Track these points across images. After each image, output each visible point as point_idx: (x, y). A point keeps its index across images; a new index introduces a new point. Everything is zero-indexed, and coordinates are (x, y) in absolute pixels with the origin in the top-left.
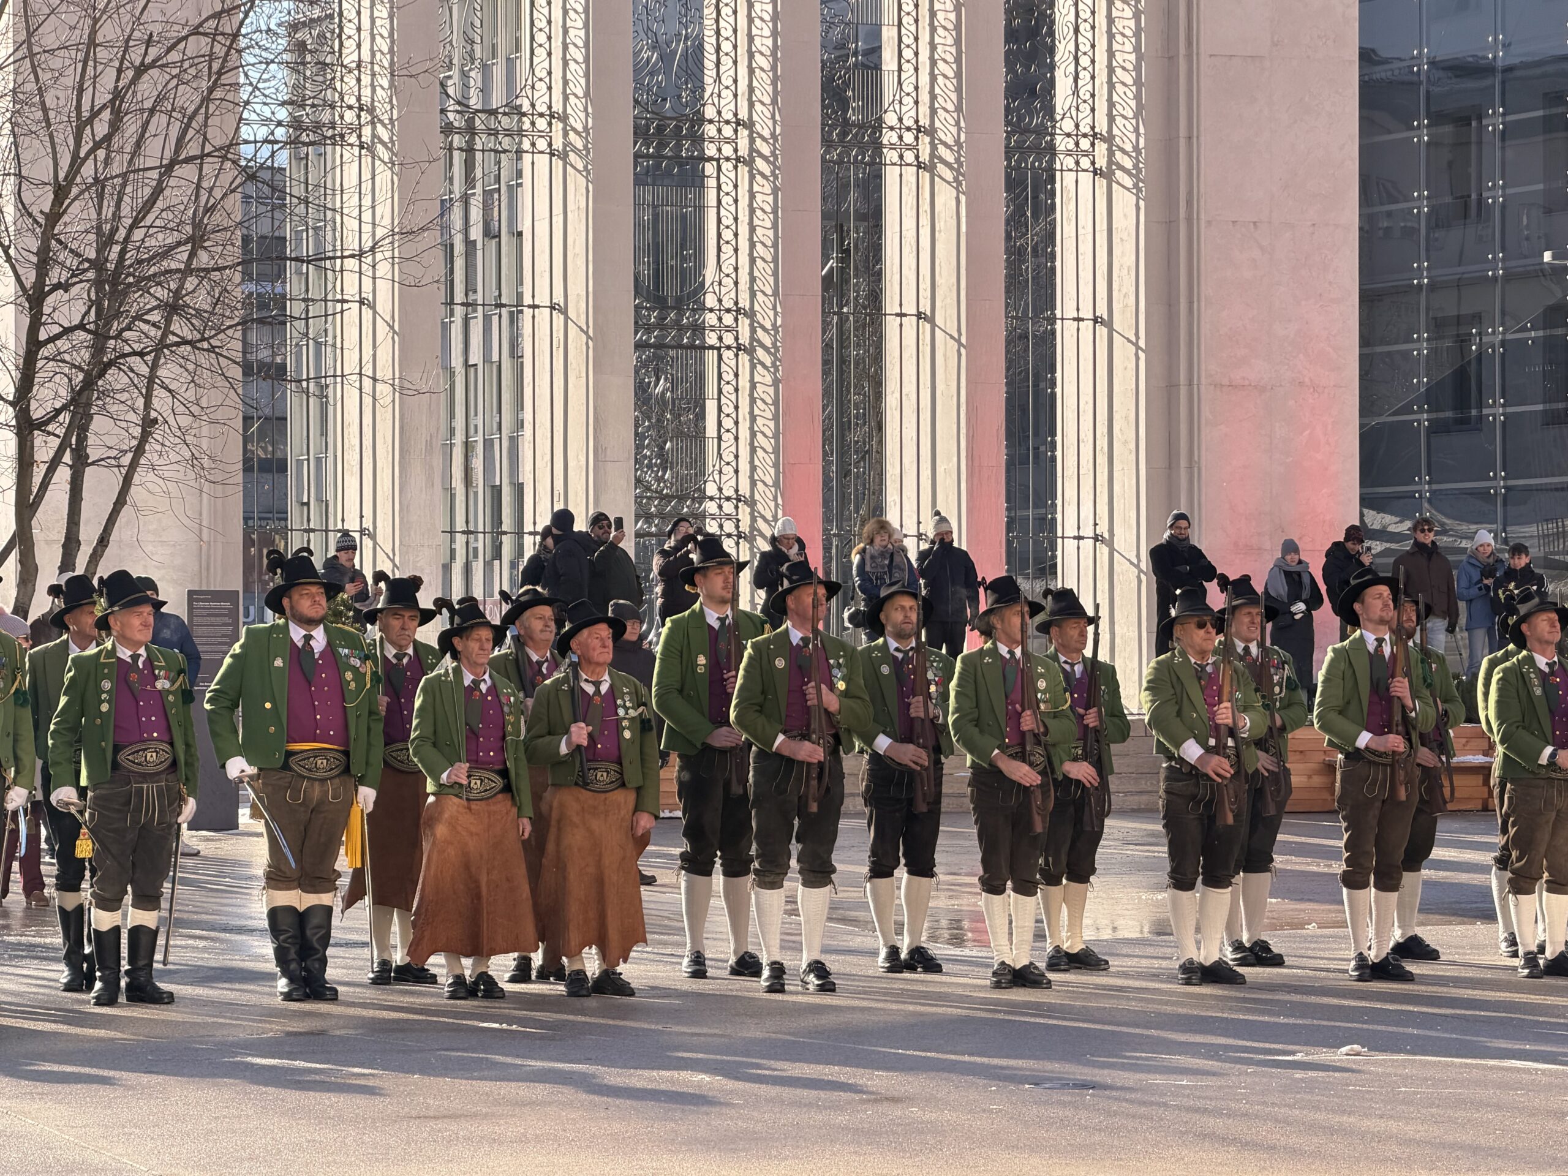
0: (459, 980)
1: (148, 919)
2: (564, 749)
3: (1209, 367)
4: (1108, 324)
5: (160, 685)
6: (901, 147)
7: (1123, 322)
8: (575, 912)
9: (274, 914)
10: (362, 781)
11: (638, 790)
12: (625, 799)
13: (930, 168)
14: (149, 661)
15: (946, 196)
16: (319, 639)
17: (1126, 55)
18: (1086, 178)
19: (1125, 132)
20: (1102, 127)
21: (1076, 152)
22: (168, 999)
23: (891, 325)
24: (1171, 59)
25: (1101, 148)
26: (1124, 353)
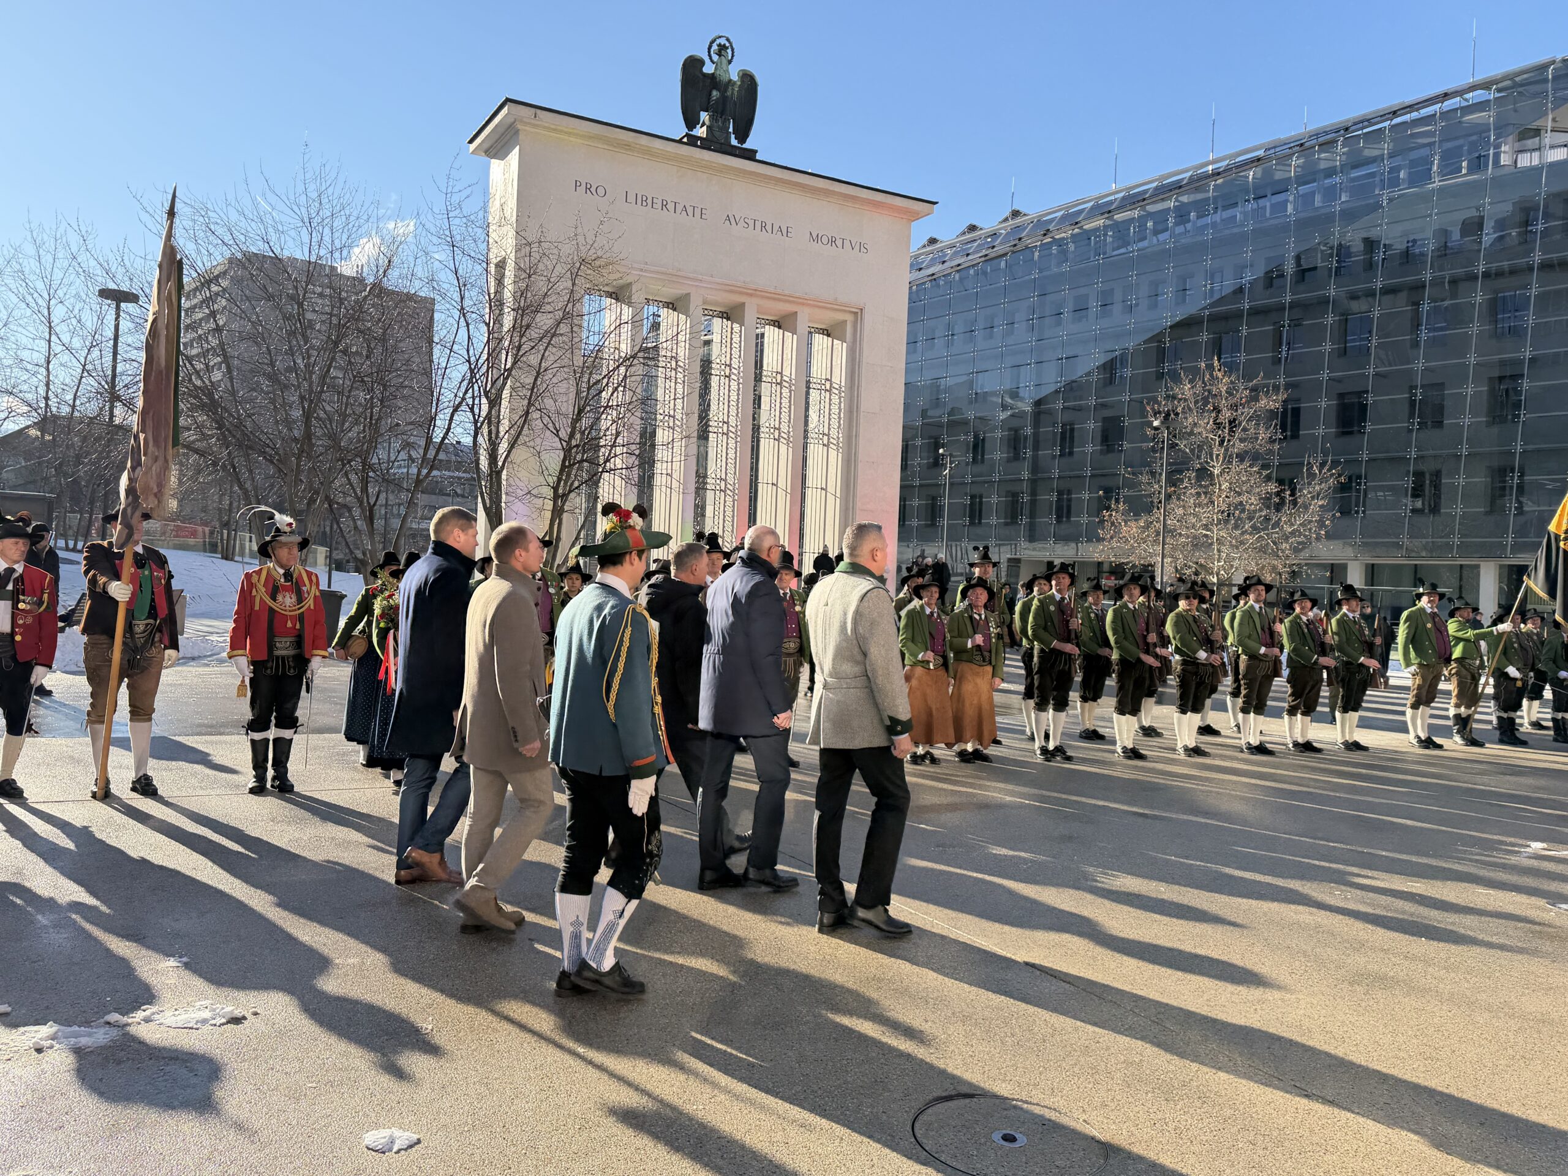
3: (859, 504)
4: (825, 489)
6: (768, 433)
7: (831, 489)
13: (778, 440)
15: (783, 448)
17: (835, 410)
18: (819, 446)
19: (834, 433)
20: (826, 431)
21: (816, 439)
23: (760, 485)
24: (850, 412)
25: (826, 438)
26: (831, 498)
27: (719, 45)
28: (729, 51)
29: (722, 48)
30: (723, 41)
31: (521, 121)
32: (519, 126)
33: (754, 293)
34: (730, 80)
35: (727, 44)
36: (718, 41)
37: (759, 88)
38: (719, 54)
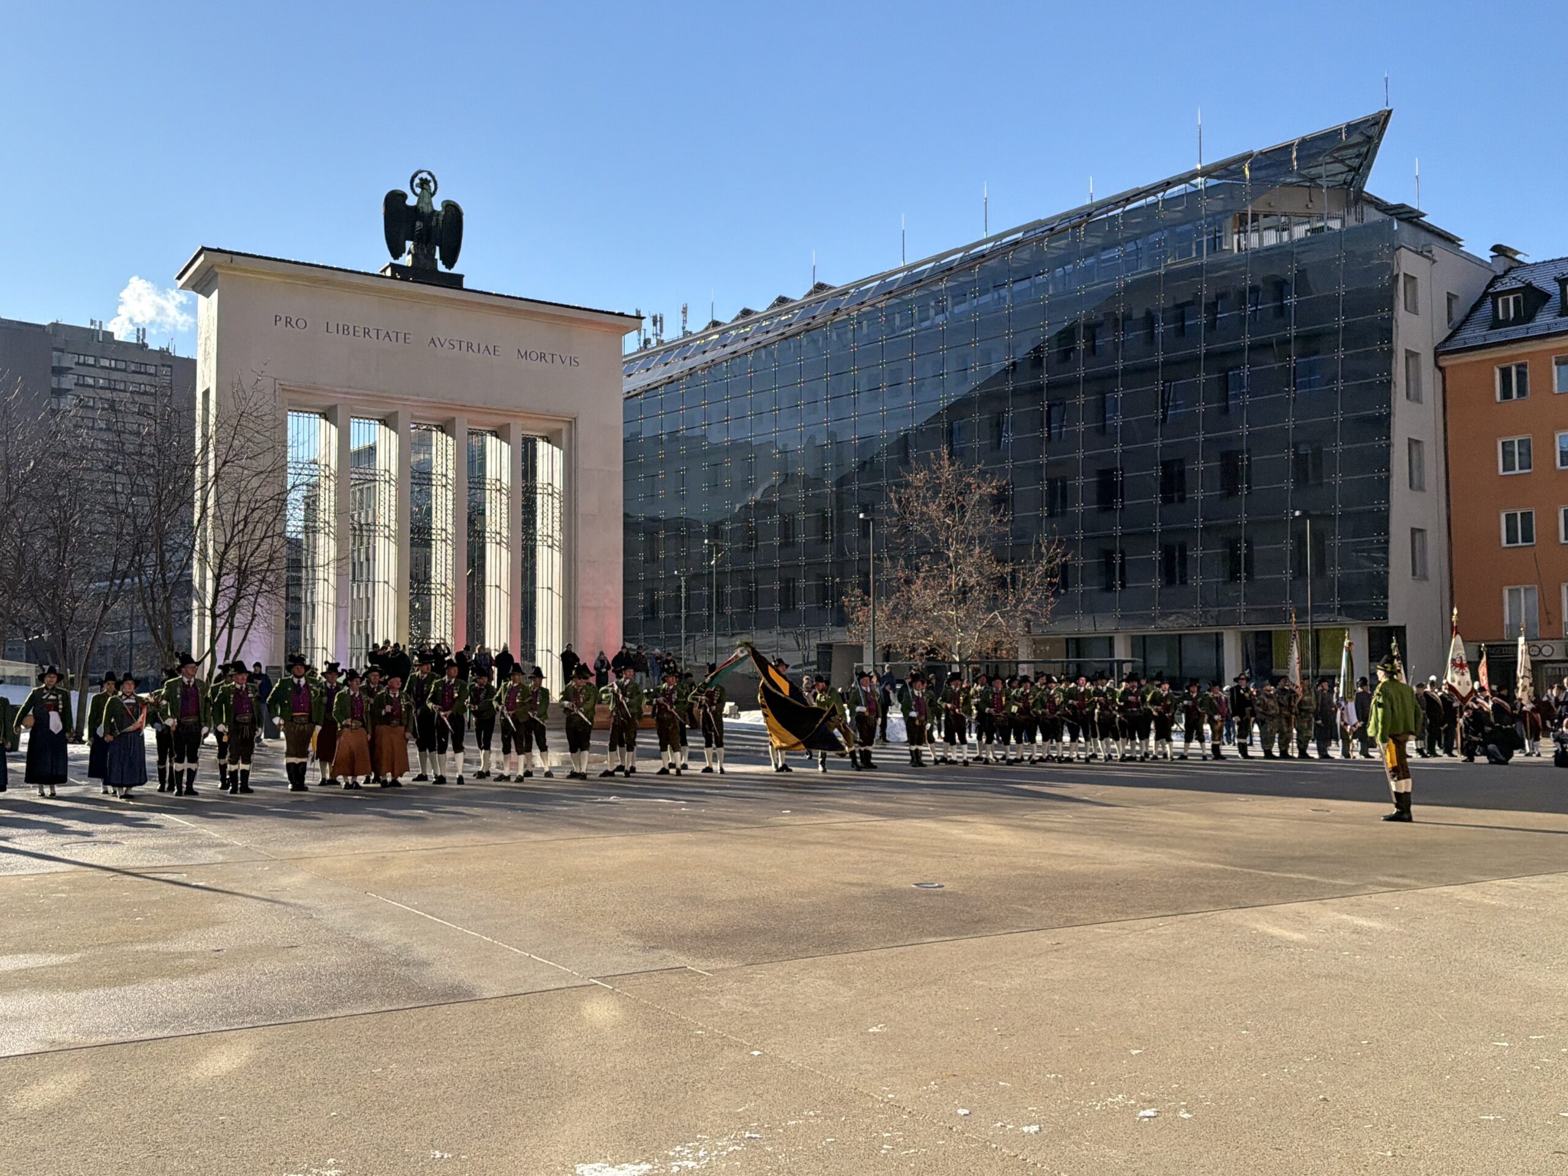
0: (347, 784)
1: (246, 767)
2: (383, 713)
3: (580, 603)
4: (551, 589)
5: (250, 695)
6: (491, 537)
7: (556, 589)
8: (385, 763)
9: (288, 765)
10: (317, 723)
11: (406, 727)
12: (402, 728)
13: (499, 544)
14: (247, 689)
15: (504, 552)
16: (303, 681)
17: (557, 514)
18: (545, 548)
19: (557, 535)
20: (550, 533)
21: (542, 540)
22: (251, 791)
23: (488, 589)
24: (570, 515)
25: (550, 540)
26: (556, 598)
27: (421, 179)
28: (432, 184)
29: (424, 183)
30: (424, 175)
31: (220, 266)
32: (217, 270)
33: (464, 408)
34: (434, 211)
35: (429, 178)
36: (420, 175)
37: (464, 217)
38: (423, 189)
